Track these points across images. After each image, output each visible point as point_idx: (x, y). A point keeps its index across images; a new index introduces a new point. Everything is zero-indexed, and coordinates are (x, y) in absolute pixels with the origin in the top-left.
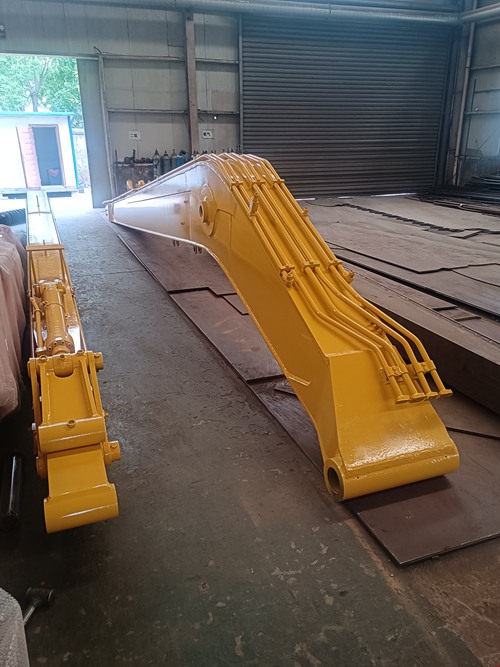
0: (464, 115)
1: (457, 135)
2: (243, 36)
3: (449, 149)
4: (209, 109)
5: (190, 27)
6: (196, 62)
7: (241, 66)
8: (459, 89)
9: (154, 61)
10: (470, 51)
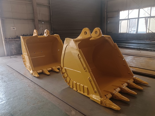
0: (106, 23)
1: (105, 28)
8: (104, 17)
10: (106, 7)
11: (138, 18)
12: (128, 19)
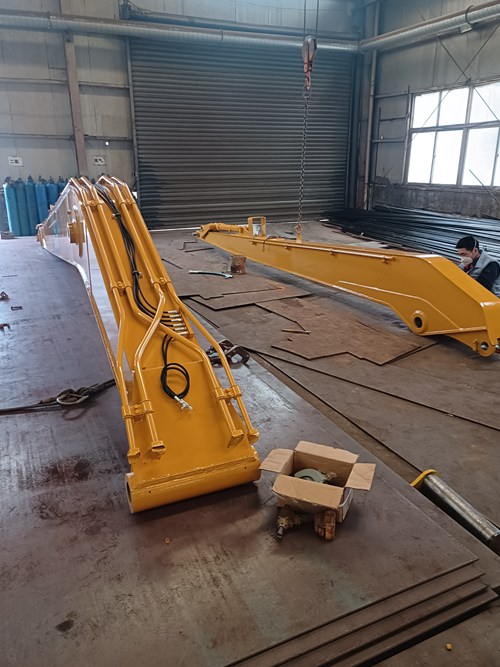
0: (371, 143)
1: (365, 163)
2: (132, 60)
3: (359, 177)
4: (100, 134)
5: (70, 49)
6: (80, 86)
7: (131, 90)
8: (364, 117)
9: (34, 83)
10: (373, 79)
11: (466, 127)
12: (437, 129)
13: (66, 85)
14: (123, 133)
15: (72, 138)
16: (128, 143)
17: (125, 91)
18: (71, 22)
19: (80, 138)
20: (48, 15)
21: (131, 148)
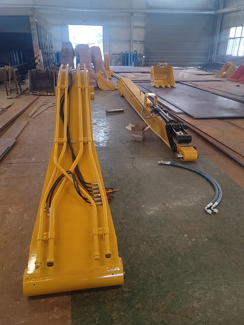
0: (218, 42)
2: (147, 19)
4: (137, 40)
5: (132, 17)
6: (134, 27)
9: (122, 26)
11: (241, 38)
12: (234, 38)
13: (130, 27)
14: (143, 39)
15: (130, 41)
16: (144, 42)
17: (145, 28)
18: (133, 11)
19: (132, 41)
20: (128, 9)
21: (144, 44)
